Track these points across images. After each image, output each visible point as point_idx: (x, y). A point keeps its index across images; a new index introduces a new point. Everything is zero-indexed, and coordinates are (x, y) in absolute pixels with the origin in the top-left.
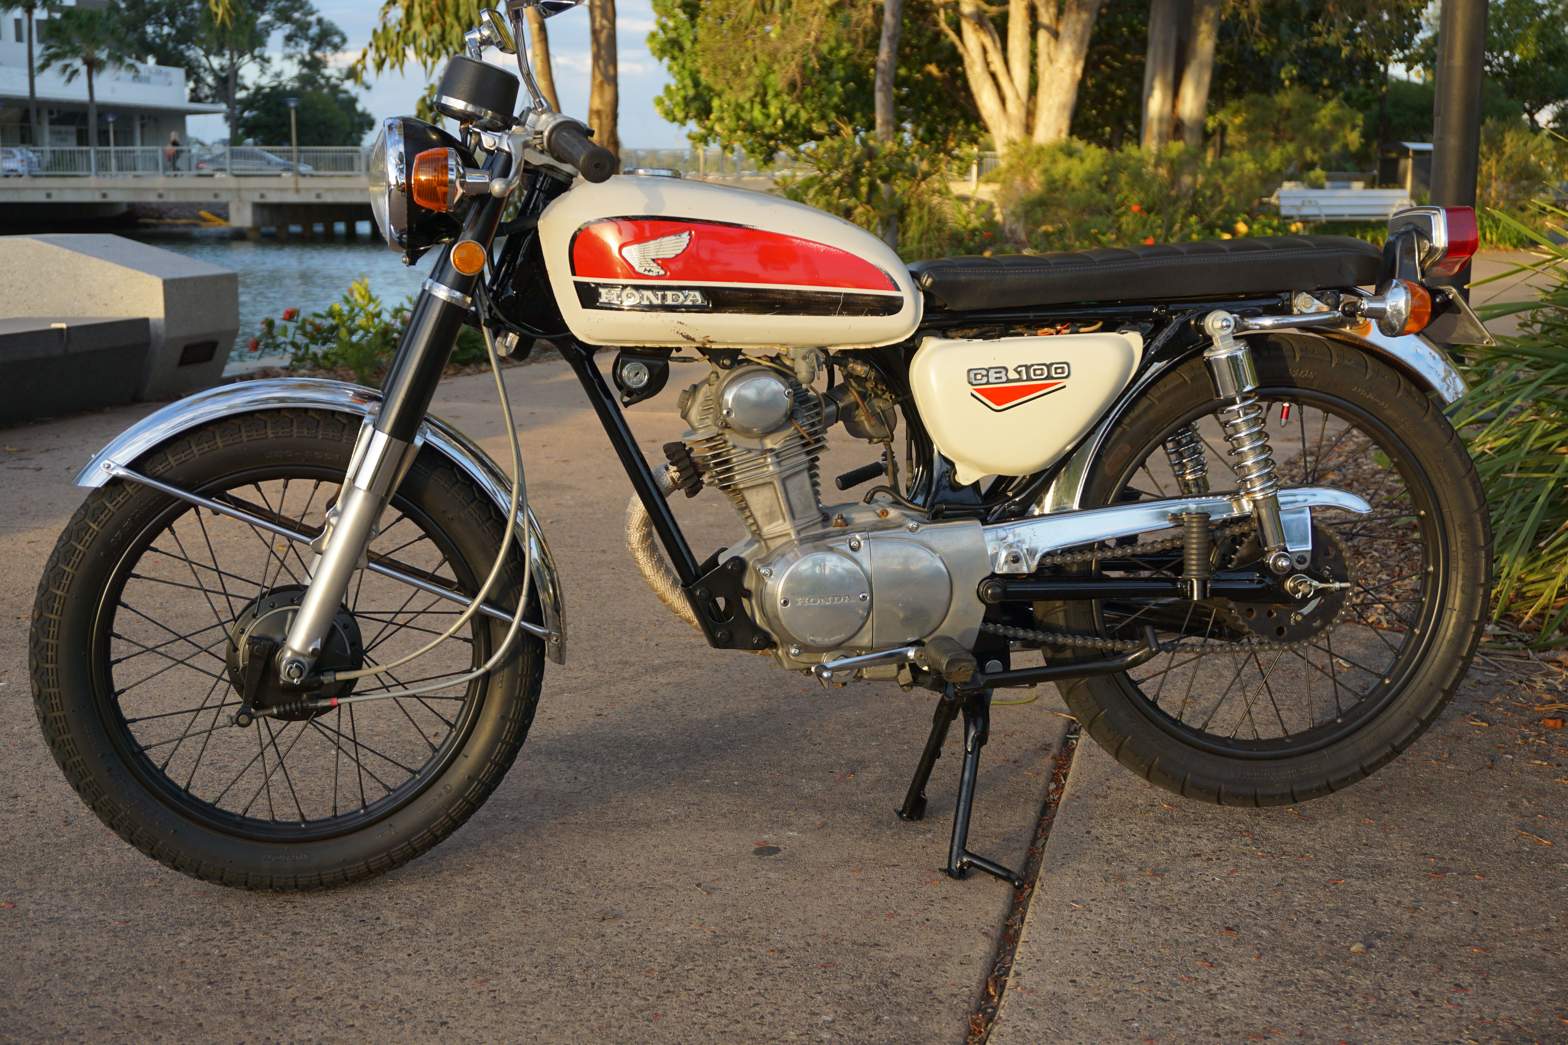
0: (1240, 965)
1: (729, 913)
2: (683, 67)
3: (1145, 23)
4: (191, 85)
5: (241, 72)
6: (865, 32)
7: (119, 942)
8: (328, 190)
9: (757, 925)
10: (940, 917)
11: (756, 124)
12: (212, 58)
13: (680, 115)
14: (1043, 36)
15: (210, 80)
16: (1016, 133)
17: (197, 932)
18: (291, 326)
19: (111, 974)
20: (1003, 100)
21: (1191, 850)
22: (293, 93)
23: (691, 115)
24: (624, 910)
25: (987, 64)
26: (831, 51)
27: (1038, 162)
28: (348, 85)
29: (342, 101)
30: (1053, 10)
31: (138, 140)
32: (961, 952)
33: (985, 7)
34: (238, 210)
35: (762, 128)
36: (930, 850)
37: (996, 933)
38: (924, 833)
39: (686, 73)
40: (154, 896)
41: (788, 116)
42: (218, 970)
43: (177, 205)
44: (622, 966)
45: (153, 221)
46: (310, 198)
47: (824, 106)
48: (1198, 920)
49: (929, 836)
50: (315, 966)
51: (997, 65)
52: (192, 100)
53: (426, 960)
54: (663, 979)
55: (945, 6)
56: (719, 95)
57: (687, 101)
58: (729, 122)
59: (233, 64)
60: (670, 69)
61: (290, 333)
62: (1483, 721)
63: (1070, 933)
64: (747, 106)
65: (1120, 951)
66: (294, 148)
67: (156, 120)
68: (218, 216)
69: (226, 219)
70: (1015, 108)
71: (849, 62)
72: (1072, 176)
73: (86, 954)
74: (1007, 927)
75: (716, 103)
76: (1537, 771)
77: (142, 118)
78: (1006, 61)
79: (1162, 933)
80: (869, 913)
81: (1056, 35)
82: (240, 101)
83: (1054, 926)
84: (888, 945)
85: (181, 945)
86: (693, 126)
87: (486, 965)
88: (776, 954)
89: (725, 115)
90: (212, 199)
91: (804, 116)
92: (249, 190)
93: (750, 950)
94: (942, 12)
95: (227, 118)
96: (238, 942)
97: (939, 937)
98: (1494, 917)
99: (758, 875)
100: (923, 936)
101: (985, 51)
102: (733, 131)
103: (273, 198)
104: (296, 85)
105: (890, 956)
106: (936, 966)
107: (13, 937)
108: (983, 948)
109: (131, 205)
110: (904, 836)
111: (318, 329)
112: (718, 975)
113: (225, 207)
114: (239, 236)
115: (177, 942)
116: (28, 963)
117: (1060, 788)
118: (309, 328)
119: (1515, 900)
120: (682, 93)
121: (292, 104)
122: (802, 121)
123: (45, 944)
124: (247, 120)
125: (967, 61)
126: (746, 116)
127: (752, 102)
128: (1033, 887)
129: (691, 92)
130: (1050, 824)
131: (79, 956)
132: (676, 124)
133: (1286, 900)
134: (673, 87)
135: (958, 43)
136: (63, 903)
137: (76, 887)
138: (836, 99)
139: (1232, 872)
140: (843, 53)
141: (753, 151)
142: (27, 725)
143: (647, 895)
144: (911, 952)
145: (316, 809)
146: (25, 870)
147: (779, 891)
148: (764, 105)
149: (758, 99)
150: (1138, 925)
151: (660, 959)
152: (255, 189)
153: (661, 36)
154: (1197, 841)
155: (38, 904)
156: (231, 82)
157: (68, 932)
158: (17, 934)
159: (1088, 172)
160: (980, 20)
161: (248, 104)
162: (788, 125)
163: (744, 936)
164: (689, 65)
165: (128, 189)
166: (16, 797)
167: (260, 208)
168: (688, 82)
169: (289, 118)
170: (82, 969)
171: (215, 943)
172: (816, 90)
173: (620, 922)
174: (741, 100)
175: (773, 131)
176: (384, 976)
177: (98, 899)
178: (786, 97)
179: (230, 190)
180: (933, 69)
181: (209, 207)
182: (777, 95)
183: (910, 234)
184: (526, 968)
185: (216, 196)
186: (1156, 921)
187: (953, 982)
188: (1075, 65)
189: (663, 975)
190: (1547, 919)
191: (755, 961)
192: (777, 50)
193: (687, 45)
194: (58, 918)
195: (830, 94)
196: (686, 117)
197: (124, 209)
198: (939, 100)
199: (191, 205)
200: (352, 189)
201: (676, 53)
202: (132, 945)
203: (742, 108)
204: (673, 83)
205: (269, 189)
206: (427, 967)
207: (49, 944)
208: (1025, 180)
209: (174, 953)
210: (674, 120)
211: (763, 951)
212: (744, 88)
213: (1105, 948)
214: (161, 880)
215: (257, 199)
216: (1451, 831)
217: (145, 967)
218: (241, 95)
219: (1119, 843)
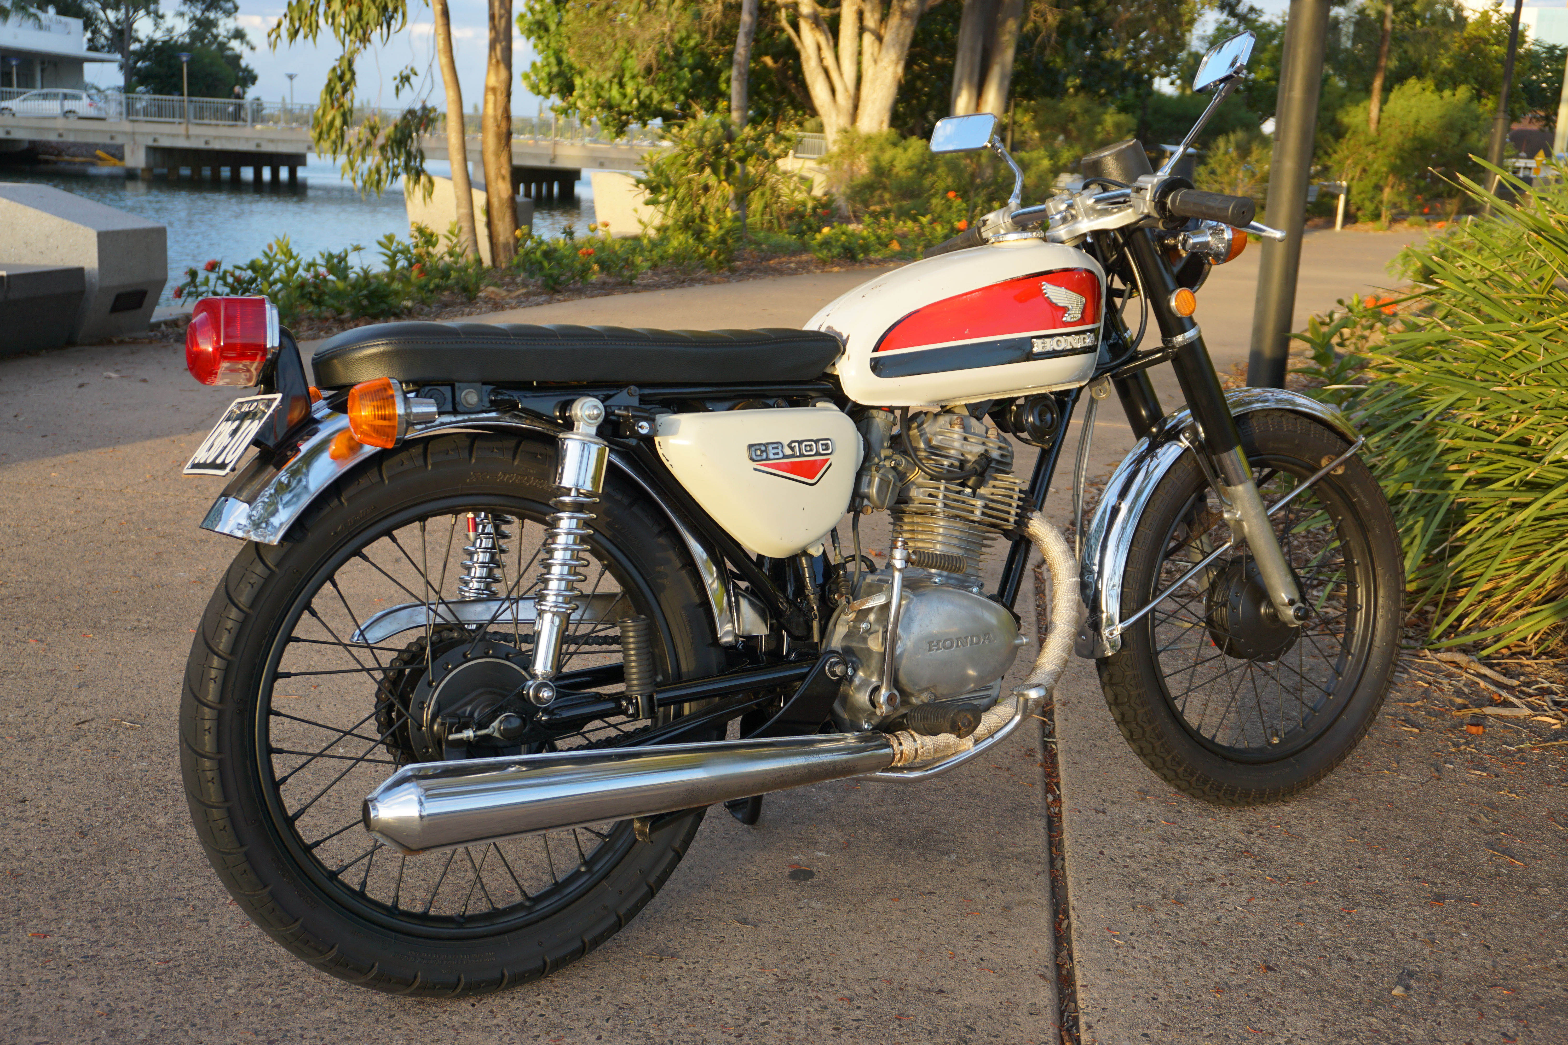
0: (1296, 1013)
1: (784, 952)
2: (548, 46)
3: (955, 30)
4: (89, 35)
5: (135, 26)
6: (715, 26)
7: (165, 988)
8: (215, 138)
9: (816, 966)
10: (993, 956)
11: (613, 102)
12: (109, 12)
13: (544, 89)
14: (868, 38)
15: (106, 31)
16: (843, 121)
17: (244, 975)
18: (213, 276)
19: (163, 1030)
20: (833, 91)
21: (1204, 874)
22: (183, 48)
23: (555, 89)
24: (679, 948)
25: (821, 60)
26: (681, 40)
27: (866, 150)
28: (235, 44)
29: (228, 57)
30: (877, 16)
31: (38, 83)
32: (1026, 999)
33: (820, 9)
34: (133, 152)
35: (619, 106)
36: (959, 875)
37: (1051, 974)
38: (948, 853)
39: (551, 52)
40: (190, 929)
41: (642, 97)
42: (275, 1025)
43: (74, 144)
44: (695, 1019)
45: (53, 158)
46: (200, 144)
47: (675, 89)
48: (1238, 958)
49: (953, 857)
50: (377, 1020)
51: (829, 61)
52: (90, 49)
53: (491, 1011)
54: (740, 1036)
55: (787, 6)
56: (581, 73)
57: (551, 78)
58: (590, 98)
59: (127, 18)
60: (535, 46)
61: (212, 283)
62: (1413, 726)
63: (1124, 975)
64: (607, 85)
65: (1178, 997)
66: (185, 98)
67: (55, 65)
68: (113, 156)
69: (121, 158)
70: (844, 99)
71: (697, 50)
72: (896, 163)
73: (131, 1004)
74: (1059, 967)
75: (578, 81)
76: (1480, 783)
77: (43, 63)
78: (837, 58)
79: (1209, 974)
80: (922, 951)
81: (880, 39)
82: (134, 53)
83: (1105, 967)
84: (953, 991)
85: (230, 991)
86: (556, 100)
87: (555, 1018)
88: (846, 1004)
89: (587, 92)
90: (108, 141)
91: (656, 97)
92: (143, 134)
93: (817, 998)
94: (783, 11)
95: (121, 67)
96: (290, 989)
97: (1000, 981)
98: (1506, 951)
99: (801, 904)
100: (983, 980)
101: (819, 48)
102: (593, 108)
103: (165, 142)
104: (187, 40)
105: (959, 1005)
106: (1008, 1016)
107: (48, 981)
108: (1045, 995)
109: (33, 144)
110: (929, 857)
111: (238, 280)
112: (795, 1030)
113: (121, 148)
114: (131, 175)
115: (226, 989)
116: (70, 1016)
117: (1058, 799)
118: (230, 280)
119: (1517, 931)
120: (547, 69)
121: (184, 59)
122: (655, 102)
123: (84, 990)
124: (140, 69)
125: (803, 56)
126: (605, 94)
127: (611, 82)
128: (1068, 917)
129: (555, 69)
130: (1061, 841)
131: (124, 1006)
132: (541, 97)
133: (1311, 933)
134: (539, 64)
135: (796, 39)
136: (95, 937)
137: (105, 916)
138: (685, 84)
139: (1250, 899)
140: (692, 43)
141: (607, 124)
142: (21, 712)
143: (697, 929)
144: (978, 1001)
145: (338, 820)
146: (48, 893)
147: (827, 925)
148: (622, 85)
149: (616, 80)
150: (1183, 965)
151: (731, 1010)
152: (148, 134)
153: (529, 17)
154: (1205, 863)
155: (69, 938)
156: (126, 36)
157: (106, 974)
158: (51, 976)
159: (910, 160)
160: (816, 21)
161: (141, 55)
162: (642, 105)
163: (807, 979)
164: (553, 44)
165: (31, 128)
166: (24, 801)
167: (153, 151)
168: (553, 60)
169: (182, 70)
170: (130, 1024)
171: (266, 990)
172: (668, 75)
173: (679, 962)
174: (602, 80)
175: (629, 109)
176: (453, 1033)
177: (131, 931)
178: (640, 80)
179: (125, 133)
180: (768, 60)
181: (105, 147)
182: (633, 77)
183: (753, 206)
184: (598, 1022)
185: (112, 138)
186: (1199, 959)
187: (1029, 1037)
188: (897, 64)
189: (740, 1030)
190: (1554, 955)
191: (827, 1013)
192: (635, 37)
193: (553, 27)
194: (93, 956)
195: (680, 79)
196: (550, 91)
197: (26, 145)
198: (771, 87)
199: (88, 145)
200: (239, 138)
201: (542, 33)
202: (178, 992)
203: (602, 88)
204: (539, 60)
205: (162, 134)
206: (495, 1021)
207: (89, 990)
208: (852, 164)
209: (224, 1003)
210: (539, 93)
211: (832, 1000)
212: (605, 69)
213: (1162, 993)
214: (194, 907)
215: (150, 143)
216: (1430, 851)
217: (197, 1020)
218: (134, 47)
219: (1135, 865)
